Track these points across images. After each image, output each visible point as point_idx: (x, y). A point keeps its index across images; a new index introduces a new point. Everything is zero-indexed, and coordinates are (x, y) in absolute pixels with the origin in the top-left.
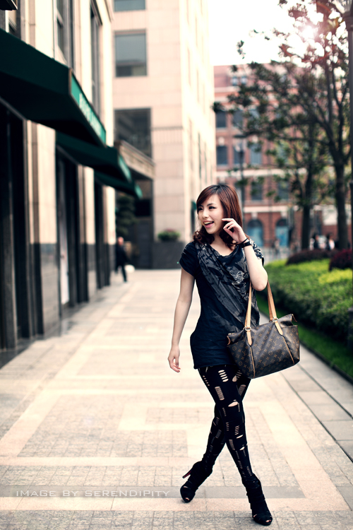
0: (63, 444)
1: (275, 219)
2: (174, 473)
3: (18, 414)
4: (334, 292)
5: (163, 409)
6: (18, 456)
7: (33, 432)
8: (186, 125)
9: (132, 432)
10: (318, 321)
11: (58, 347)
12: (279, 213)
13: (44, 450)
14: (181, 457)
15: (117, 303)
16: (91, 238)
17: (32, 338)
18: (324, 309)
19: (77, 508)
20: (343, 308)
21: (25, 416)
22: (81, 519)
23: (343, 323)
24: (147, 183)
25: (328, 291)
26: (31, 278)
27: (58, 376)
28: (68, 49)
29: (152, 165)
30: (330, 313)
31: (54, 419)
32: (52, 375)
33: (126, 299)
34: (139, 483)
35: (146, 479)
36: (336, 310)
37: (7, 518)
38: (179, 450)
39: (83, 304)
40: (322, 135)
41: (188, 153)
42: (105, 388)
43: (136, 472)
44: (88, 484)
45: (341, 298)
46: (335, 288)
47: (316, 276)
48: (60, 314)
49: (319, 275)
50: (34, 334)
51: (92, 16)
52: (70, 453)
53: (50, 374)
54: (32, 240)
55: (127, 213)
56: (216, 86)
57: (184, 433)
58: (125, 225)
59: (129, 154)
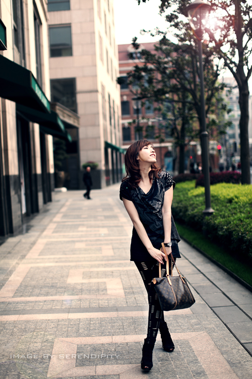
0: (37, 291)
1: (164, 152)
2: (100, 301)
3: (7, 277)
4: (197, 201)
5: (92, 272)
6: (13, 297)
7: (19, 286)
8: (100, 89)
9: (75, 284)
10: (186, 220)
11: (23, 241)
12: (166, 147)
13: (26, 294)
14: (103, 294)
15: (57, 213)
16: (39, 170)
17: (6, 236)
18: (190, 212)
19: (49, 318)
20: (200, 211)
21: (12, 278)
22: (52, 322)
23: (200, 220)
24: (74, 130)
25: (193, 201)
26: (4, 197)
27: (27, 257)
28: (21, 45)
29: (77, 118)
30: (193, 214)
31: (29, 279)
32: (23, 257)
33: (64, 210)
34: (82, 307)
35: (85, 304)
36: (196, 212)
37: (13, 323)
38: (102, 291)
39: (35, 214)
40: (190, 98)
41: (102, 108)
42: (57, 262)
43: (79, 302)
44: (54, 308)
45: (200, 205)
46: (197, 199)
47: (187, 191)
48: (22, 221)
49: (189, 190)
50: (7, 234)
51: (35, 19)
52: (42, 294)
53: (22, 256)
54: (4, 174)
55: (61, 151)
56: (120, 59)
57: (105, 283)
58: (60, 160)
59: (62, 111)
